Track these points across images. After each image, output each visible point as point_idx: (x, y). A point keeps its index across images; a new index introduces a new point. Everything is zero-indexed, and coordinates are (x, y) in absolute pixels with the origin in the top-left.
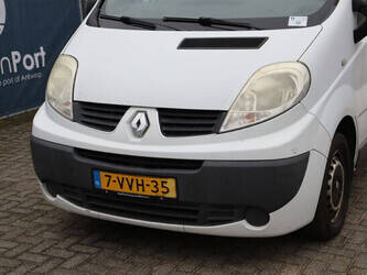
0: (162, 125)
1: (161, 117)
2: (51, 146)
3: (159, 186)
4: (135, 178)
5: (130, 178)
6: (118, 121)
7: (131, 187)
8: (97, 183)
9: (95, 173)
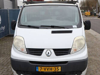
0: (55, 53)
1: (54, 51)
2: (21, 61)
3: (56, 69)
4: (49, 67)
5: (48, 68)
6: (42, 53)
7: (48, 70)
8: (37, 70)
9: (37, 67)
